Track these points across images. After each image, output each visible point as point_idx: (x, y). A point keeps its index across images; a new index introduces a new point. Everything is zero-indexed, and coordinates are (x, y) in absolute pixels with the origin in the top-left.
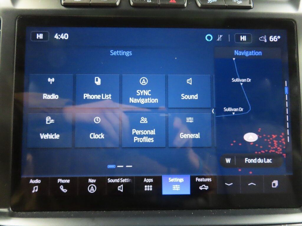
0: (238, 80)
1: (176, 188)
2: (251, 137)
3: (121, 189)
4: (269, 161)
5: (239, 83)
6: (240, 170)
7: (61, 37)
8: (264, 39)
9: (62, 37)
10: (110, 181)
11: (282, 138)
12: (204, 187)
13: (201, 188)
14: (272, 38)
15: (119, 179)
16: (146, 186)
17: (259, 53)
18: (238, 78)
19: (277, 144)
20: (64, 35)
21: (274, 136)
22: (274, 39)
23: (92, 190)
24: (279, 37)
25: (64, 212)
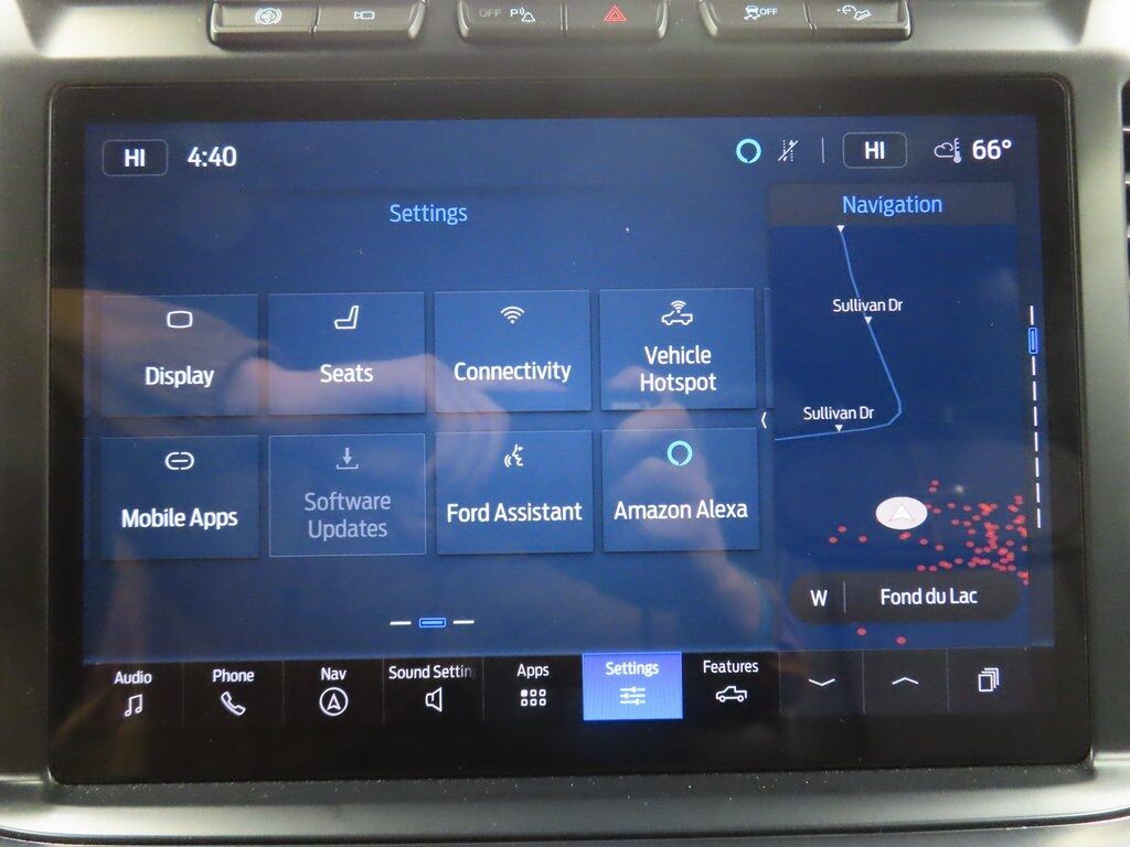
0: (853, 305)
1: (630, 699)
2: (901, 513)
3: (436, 702)
4: (967, 597)
5: (859, 316)
6: (862, 632)
7: (211, 160)
8: (953, 153)
9: (215, 158)
10: (396, 674)
11: (1015, 515)
12: (731, 693)
13: (721, 697)
14: (982, 148)
15: (428, 670)
16: (524, 693)
17: (934, 205)
18: (854, 297)
19: (996, 538)
20: (220, 152)
21: (987, 509)
22: (987, 150)
23: (334, 706)
24: (1007, 144)
25: (239, 785)
